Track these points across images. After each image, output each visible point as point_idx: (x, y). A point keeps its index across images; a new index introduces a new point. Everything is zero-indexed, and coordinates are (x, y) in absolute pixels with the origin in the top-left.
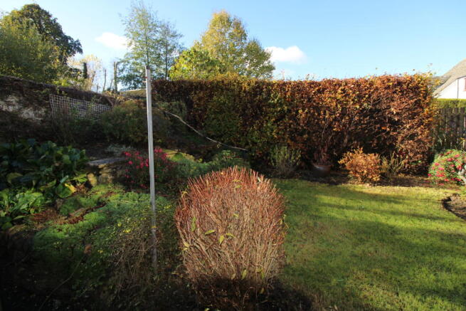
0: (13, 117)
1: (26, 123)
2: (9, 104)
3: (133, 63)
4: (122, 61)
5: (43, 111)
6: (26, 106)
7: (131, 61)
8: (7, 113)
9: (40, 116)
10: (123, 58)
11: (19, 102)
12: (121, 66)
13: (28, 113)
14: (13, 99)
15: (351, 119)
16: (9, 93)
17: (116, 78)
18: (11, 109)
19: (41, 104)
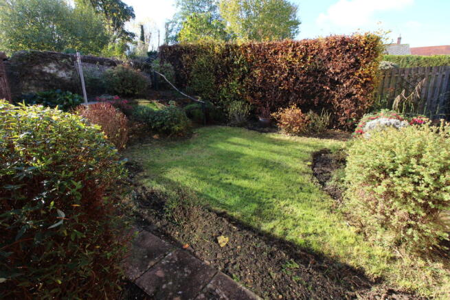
0: (53, 76)
1: (61, 80)
2: (50, 68)
3: (181, 23)
4: (171, 22)
5: (71, 72)
6: (60, 69)
7: (179, 21)
8: (50, 74)
9: (69, 76)
10: (171, 19)
11: (56, 67)
12: (170, 27)
13: (62, 74)
14: (52, 65)
15: (297, 79)
16: (50, 62)
17: (167, 38)
18: (52, 71)
19: (69, 68)
